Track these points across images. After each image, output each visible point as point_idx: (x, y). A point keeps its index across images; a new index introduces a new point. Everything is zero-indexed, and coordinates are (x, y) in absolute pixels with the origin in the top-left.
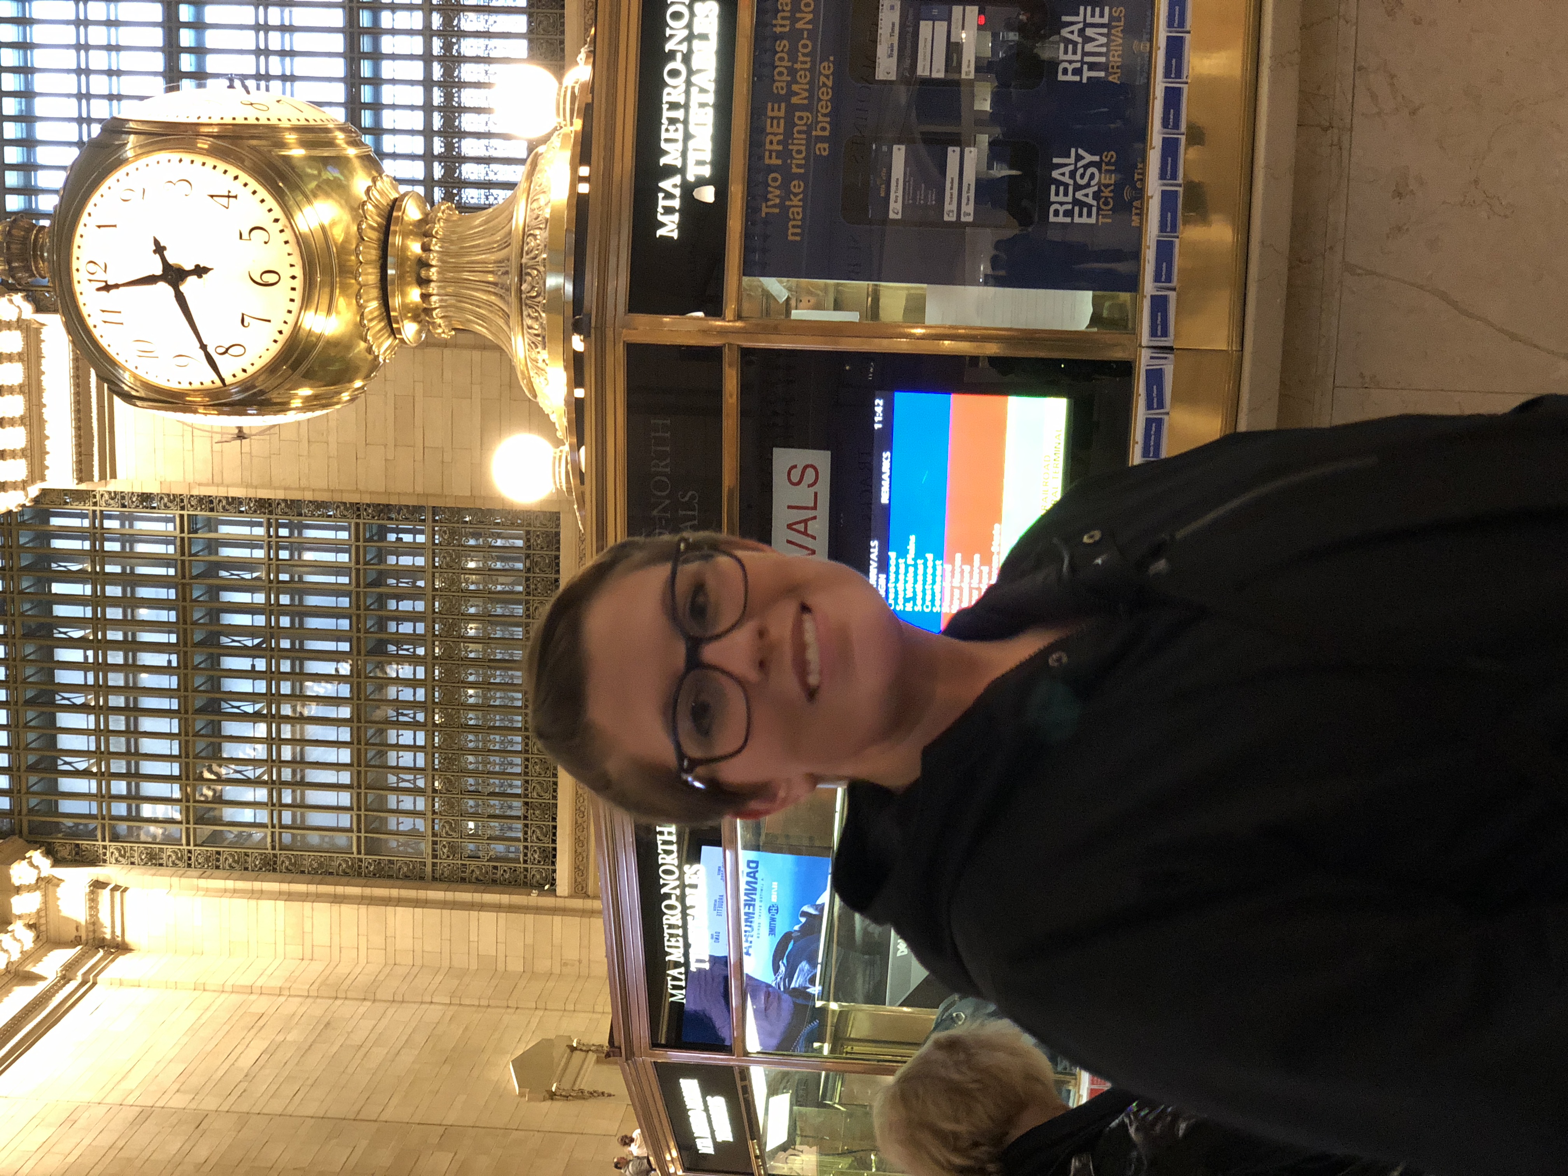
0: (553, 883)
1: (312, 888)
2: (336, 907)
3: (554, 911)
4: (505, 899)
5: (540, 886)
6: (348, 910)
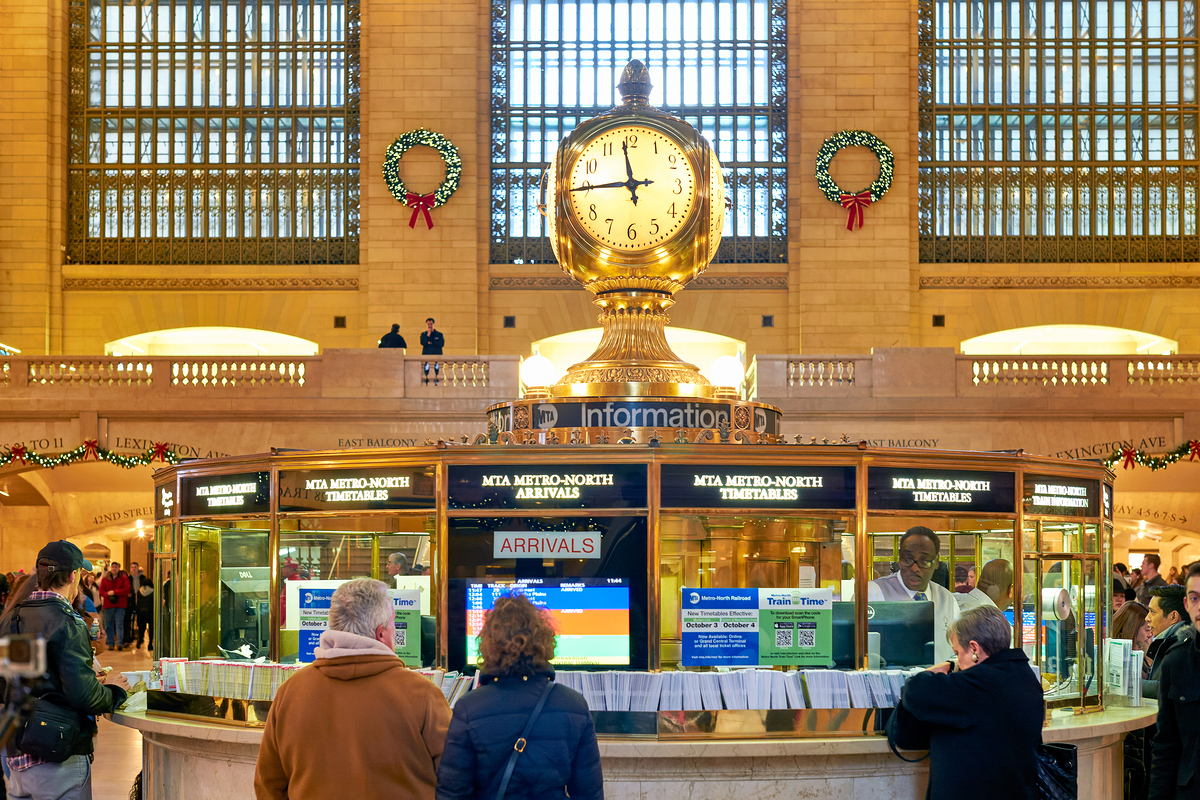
0: (72, 262)
1: (58, 77)
2: (45, 95)
3: (51, 263)
4: (58, 225)
5: (68, 252)
6: (42, 104)
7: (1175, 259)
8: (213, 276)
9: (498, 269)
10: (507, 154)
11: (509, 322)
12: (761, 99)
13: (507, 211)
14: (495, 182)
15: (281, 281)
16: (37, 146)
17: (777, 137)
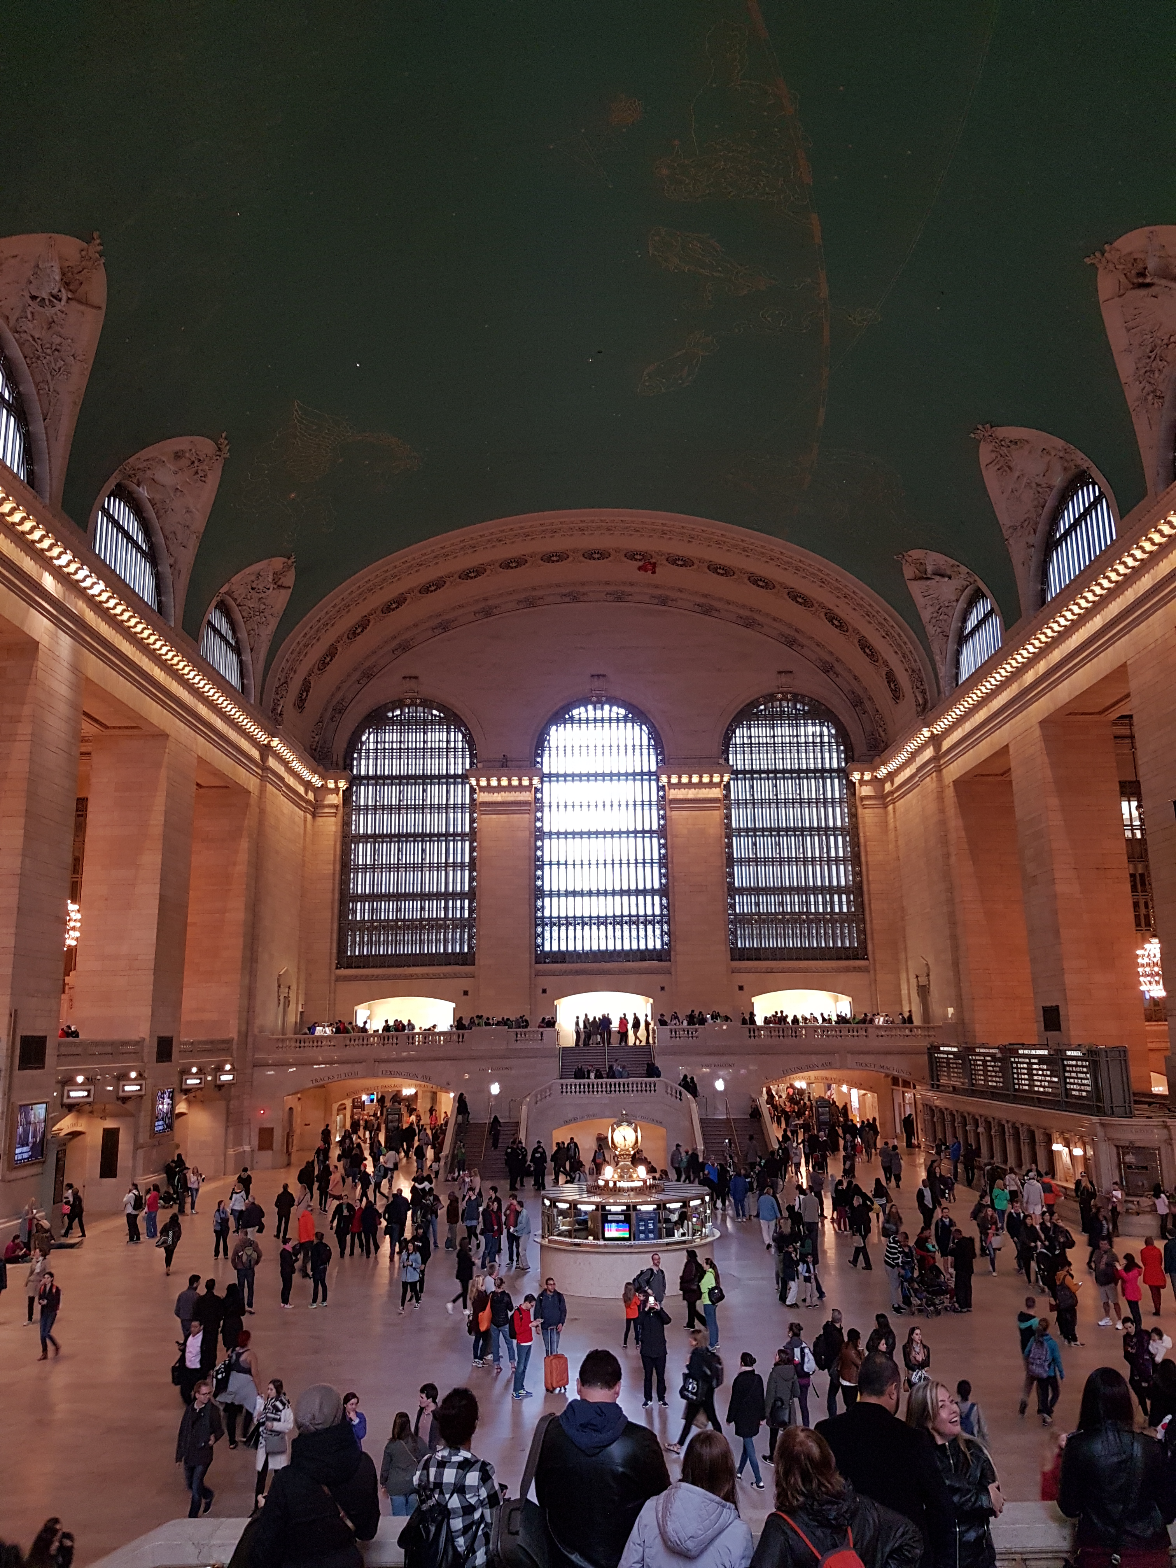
0: (340, 968)
1: (337, 880)
2: (331, 891)
3: (329, 969)
4: (335, 951)
5: (338, 963)
6: (330, 895)
7: (848, 958)
8: (407, 972)
9: (539, 966)
10: (543, 913)
11: (544, 991)
12: (657, 886)
13: (543, 938)
14: (537, 925)
15: (439, 974)
16: (327, 914)
17: (664, 901)
